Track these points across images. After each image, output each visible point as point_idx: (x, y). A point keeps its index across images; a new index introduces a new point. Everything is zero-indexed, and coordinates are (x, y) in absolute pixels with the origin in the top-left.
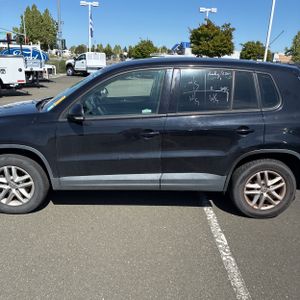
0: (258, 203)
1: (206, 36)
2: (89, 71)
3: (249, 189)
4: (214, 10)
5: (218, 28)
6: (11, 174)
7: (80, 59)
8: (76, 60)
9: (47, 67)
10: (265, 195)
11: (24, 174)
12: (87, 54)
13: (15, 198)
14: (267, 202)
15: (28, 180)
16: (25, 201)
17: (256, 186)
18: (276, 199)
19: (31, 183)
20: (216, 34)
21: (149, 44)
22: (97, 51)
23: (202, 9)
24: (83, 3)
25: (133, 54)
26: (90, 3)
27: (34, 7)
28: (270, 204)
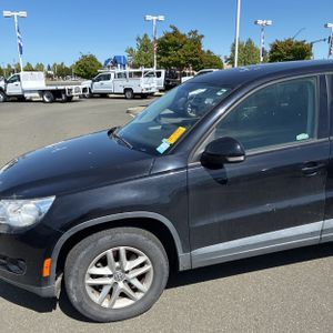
1: (175, 45)
2: (25, 95)
4: (161, 18)
7: (12, 81)
12: (21, 74)
13: (123, 295)
16: (138, 296)
19: (149, 268)
20: (185, 42)
21: (92, 58)
23: (149, 17)
24: (6, 13)
26: (15, 14)
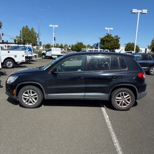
0: (121, 105)
1: (107, 41)
2: (53, 56)
3: (117, 99)
4: (112, 29)
5: (112, 37)
6: (30, 93)
7: (49, 51)
8: (47, 51)
9: (34, 54)
10: (124, 102)
11: (34, 93)
12: (52, 48)
13: (31, 102)
14: (124, 105)
15: (36, 95)
16: (34, 103)
17: (120, 98)
18: (128, 103)
19: (37, 96)
20: (112, 40)
22: (56, 47)
23: (106, 28)
24: (51, 26)
25: (74, 48)
26: (54, 26)
27: (27, 26)
28: (126, 105)
